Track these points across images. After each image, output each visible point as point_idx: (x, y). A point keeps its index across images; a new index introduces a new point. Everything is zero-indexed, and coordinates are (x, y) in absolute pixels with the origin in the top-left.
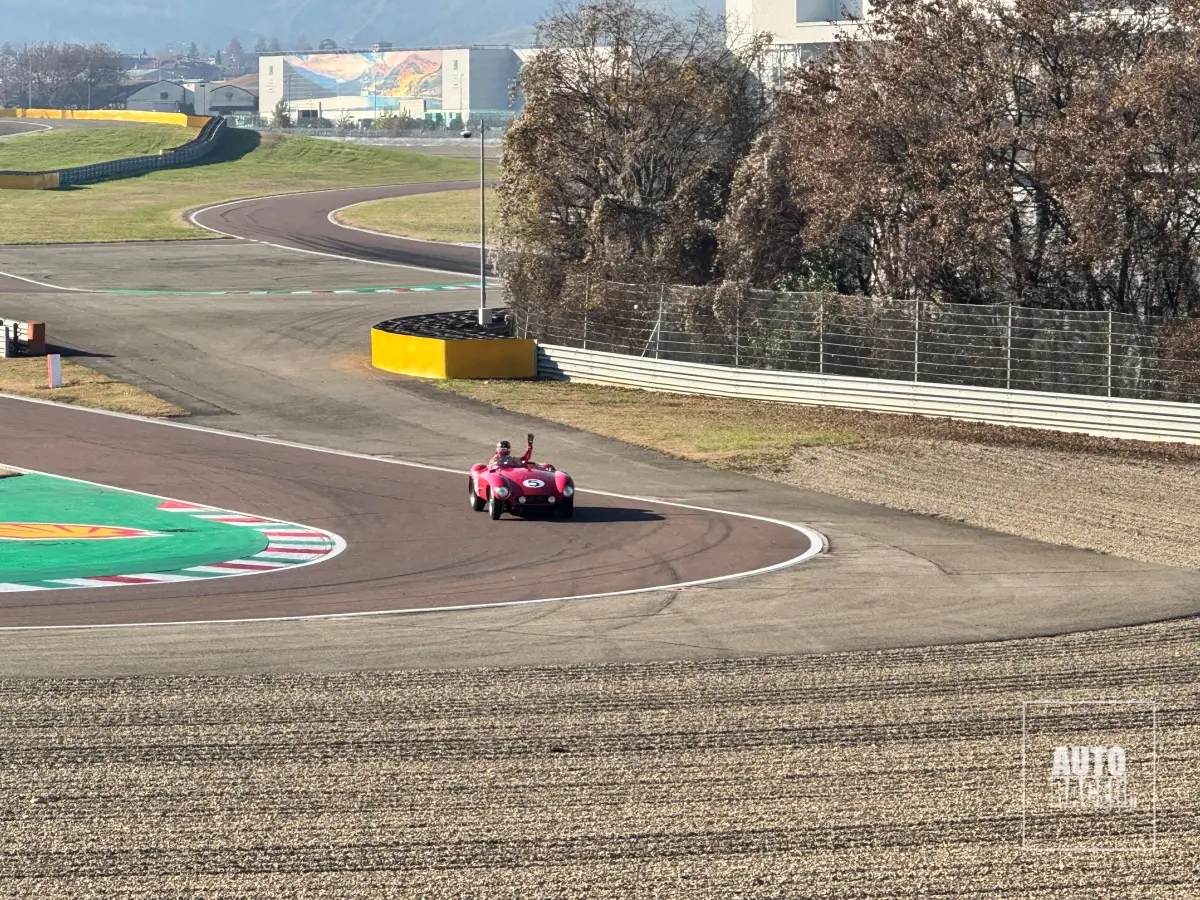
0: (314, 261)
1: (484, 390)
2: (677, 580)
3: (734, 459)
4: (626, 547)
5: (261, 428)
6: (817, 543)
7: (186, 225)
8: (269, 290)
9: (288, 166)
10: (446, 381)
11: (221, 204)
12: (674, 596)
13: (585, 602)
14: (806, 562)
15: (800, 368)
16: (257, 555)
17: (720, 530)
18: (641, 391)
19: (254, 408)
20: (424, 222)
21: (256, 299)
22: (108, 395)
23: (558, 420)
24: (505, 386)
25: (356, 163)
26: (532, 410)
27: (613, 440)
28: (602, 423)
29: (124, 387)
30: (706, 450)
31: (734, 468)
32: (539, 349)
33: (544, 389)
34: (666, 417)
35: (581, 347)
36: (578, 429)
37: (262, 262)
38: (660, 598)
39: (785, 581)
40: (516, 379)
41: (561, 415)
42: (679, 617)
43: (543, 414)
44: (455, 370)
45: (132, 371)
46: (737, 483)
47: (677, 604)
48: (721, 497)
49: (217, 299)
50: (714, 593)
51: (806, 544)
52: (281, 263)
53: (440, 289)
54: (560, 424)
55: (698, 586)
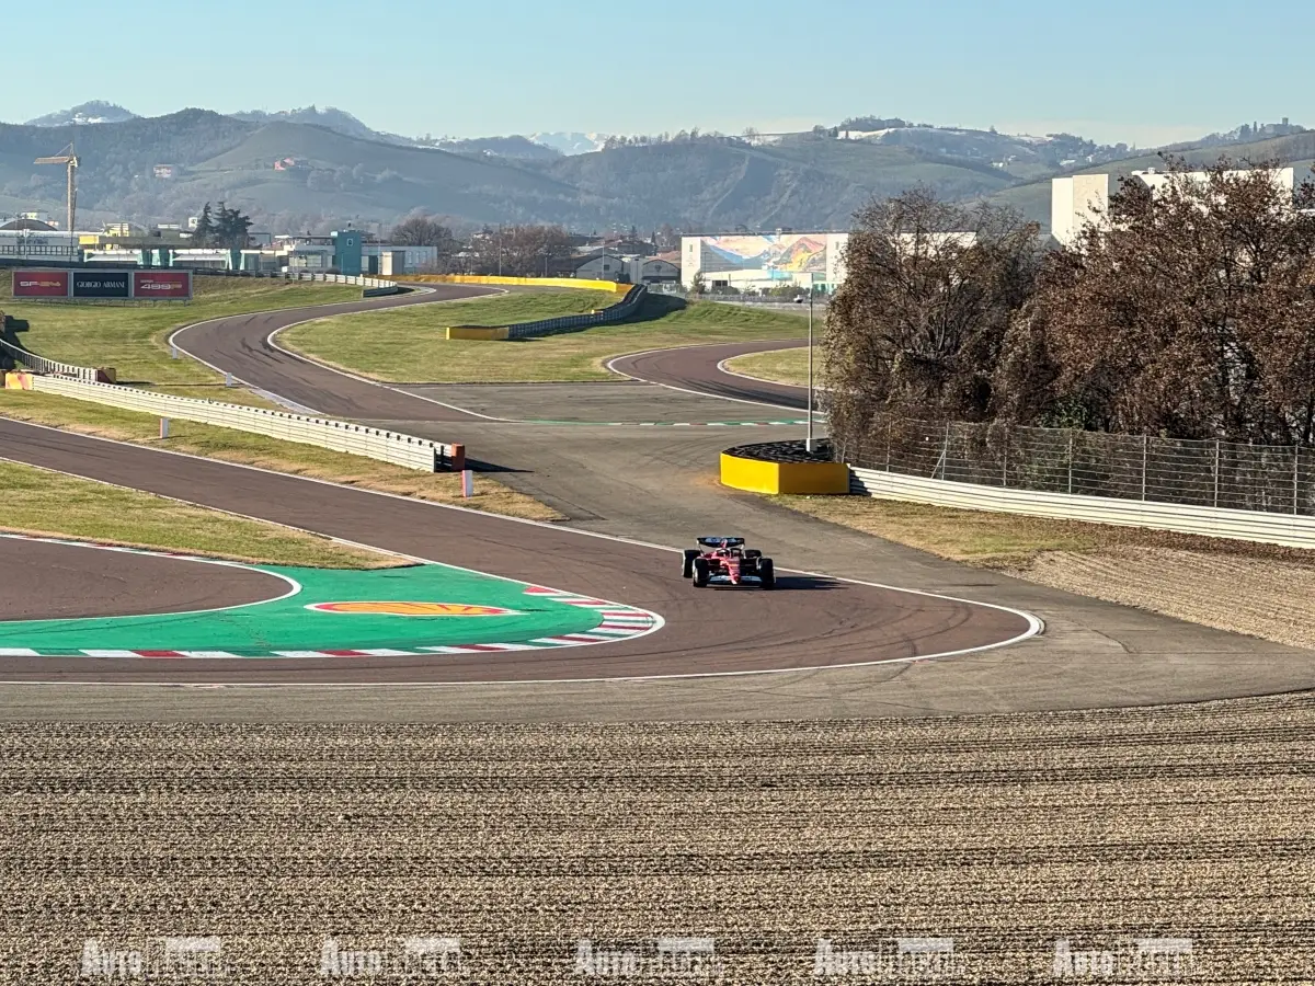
0: (698, 400)
1: (805, 504)
2: (915, 654)
3: (988, 560)
4: (883, 628)
5: (622, 530)
6: (1035, 625)
7: (603, 370)
8: (656, 422)
9: (694, 324)
10: (777, 495)
11: (633, 353)
12: (908, 666)
13: (835, 670)
14: (1021, 641)
15: (1053, 489)
16: (591, 631)
17: (962, 615)
18: (929, 506)
19: (621, 515)
20: (792, 370)
21: (646, 429)
22: (508, 503)
23: (858, 528)
24: (821, 500)
25: (748, 323)
26: (838, 520)
27: (897, 544)
28: (891, 531)
29: (521, 497)
30: (967, 553)
31: (987, 567)
32: (852, 472)
33: (854, 504)
34: (943, 527)
35: (885, 470)
36: (871, 535)
37: (656, 400)
38: (899, 667)
39: (999, 657)
40: (832, 495)
41: (861, 524)
42: (904, 683)
43: (847, 523)
44: (786, 487)
45: (531, 485)
46: (987, 579)
47: (907, 674)
48: (970, 590)
49: (614, 429)
50: (940, 665)
51: (1026, 626)
52: (672, 400)
53: (792, 423)
54: (859, 531)
55: (929, 659)
